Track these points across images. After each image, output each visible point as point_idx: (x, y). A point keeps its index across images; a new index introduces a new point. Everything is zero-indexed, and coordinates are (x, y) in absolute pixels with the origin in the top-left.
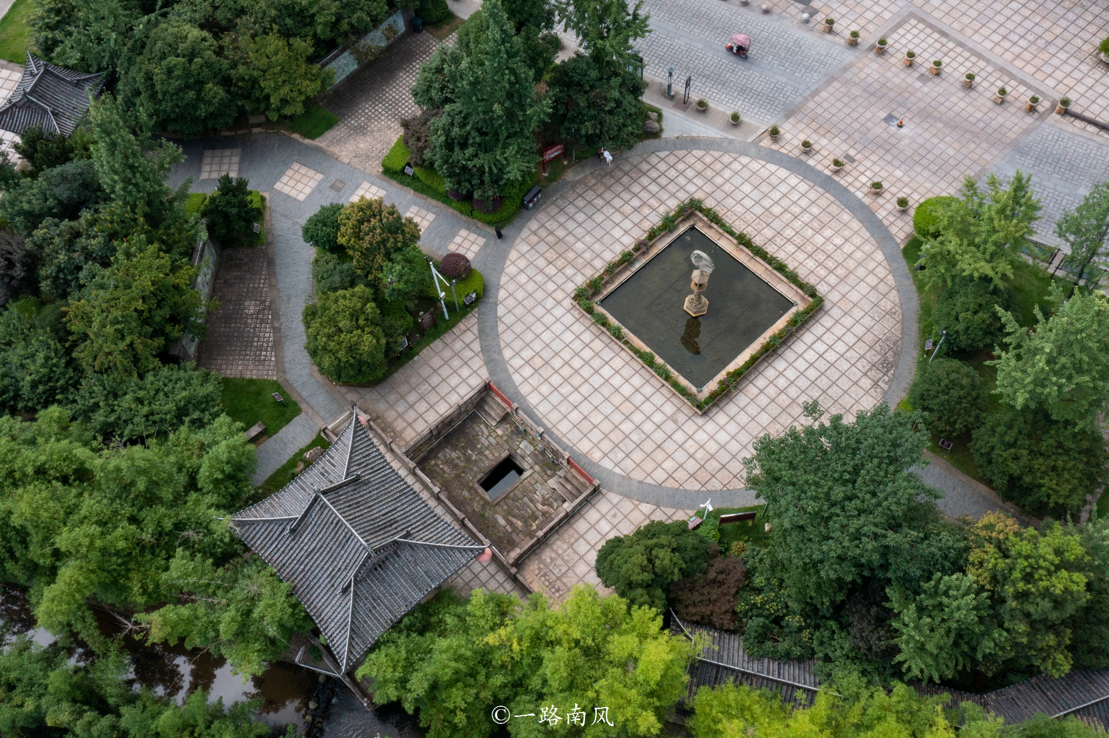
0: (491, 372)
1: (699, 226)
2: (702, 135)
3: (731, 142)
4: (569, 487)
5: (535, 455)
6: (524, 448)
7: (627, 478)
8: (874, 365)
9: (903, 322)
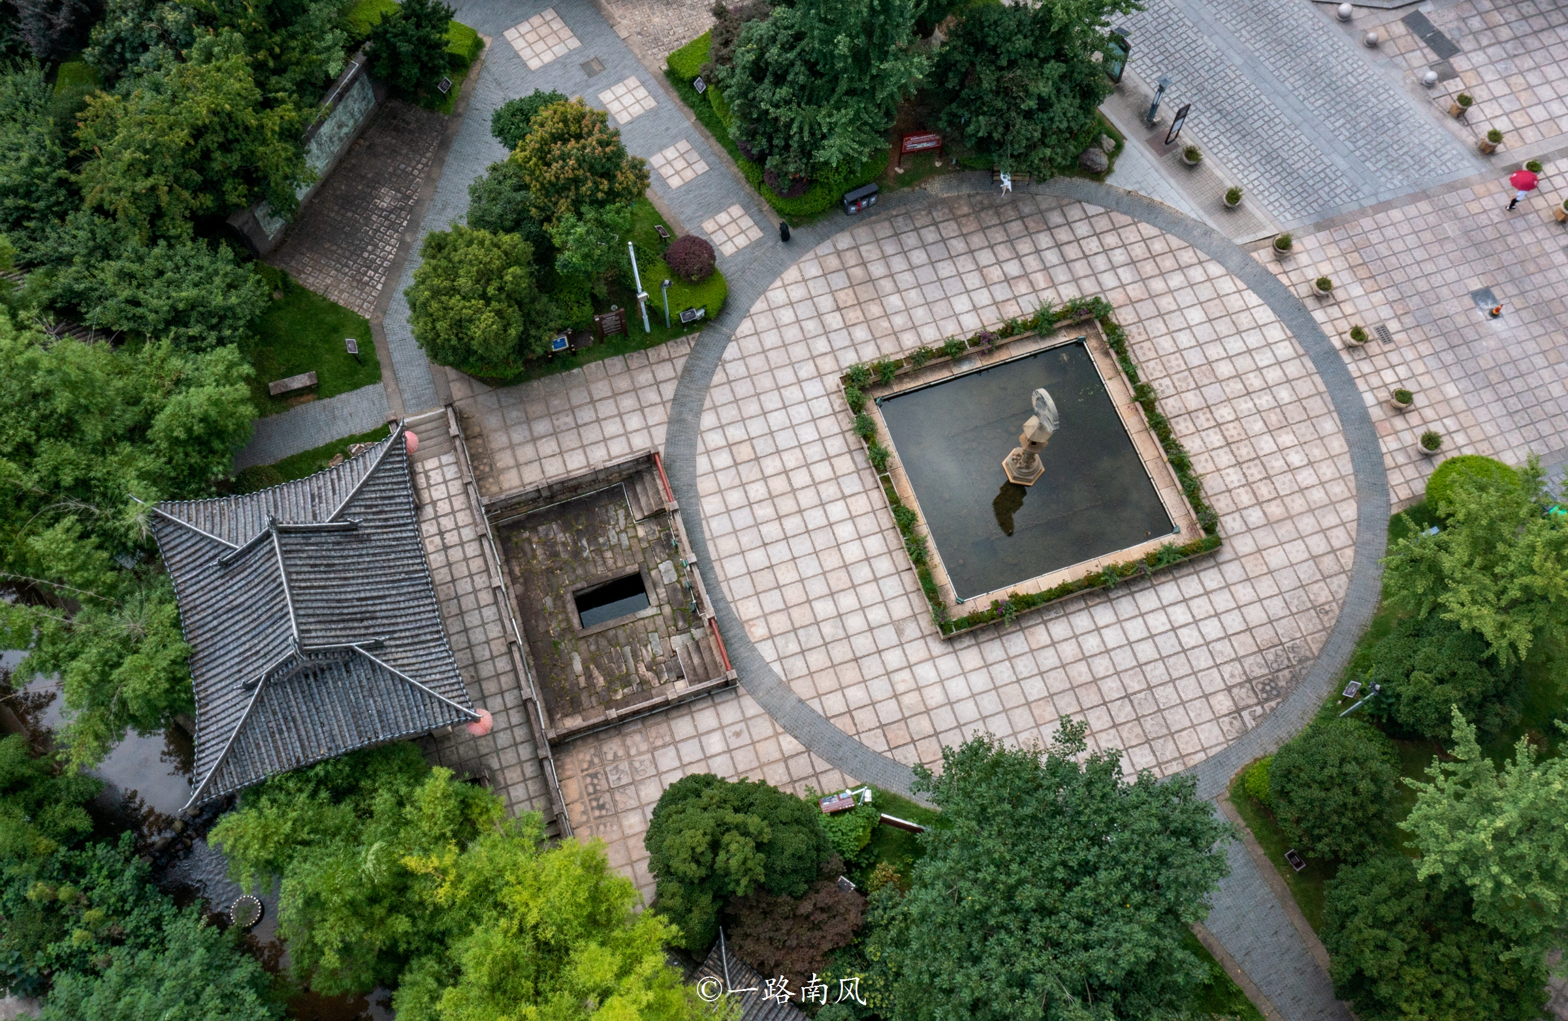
0: (671, 440)
1: (1091, 345)
2: (1168, 203)
3: (1208, 232)
4: (696, 660)
5: (675, 590)
6: (664, 571)
7: (785, 686)
8: (1249, 681)
9: (1332, 632)
